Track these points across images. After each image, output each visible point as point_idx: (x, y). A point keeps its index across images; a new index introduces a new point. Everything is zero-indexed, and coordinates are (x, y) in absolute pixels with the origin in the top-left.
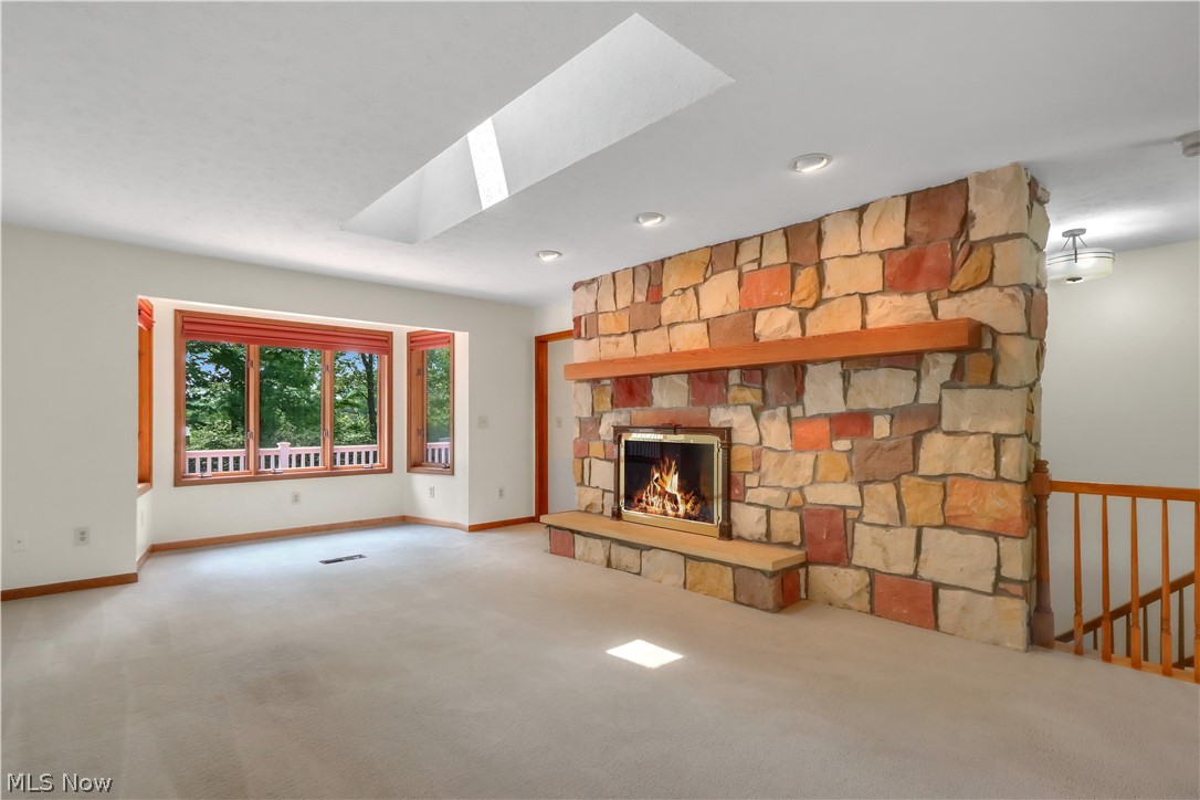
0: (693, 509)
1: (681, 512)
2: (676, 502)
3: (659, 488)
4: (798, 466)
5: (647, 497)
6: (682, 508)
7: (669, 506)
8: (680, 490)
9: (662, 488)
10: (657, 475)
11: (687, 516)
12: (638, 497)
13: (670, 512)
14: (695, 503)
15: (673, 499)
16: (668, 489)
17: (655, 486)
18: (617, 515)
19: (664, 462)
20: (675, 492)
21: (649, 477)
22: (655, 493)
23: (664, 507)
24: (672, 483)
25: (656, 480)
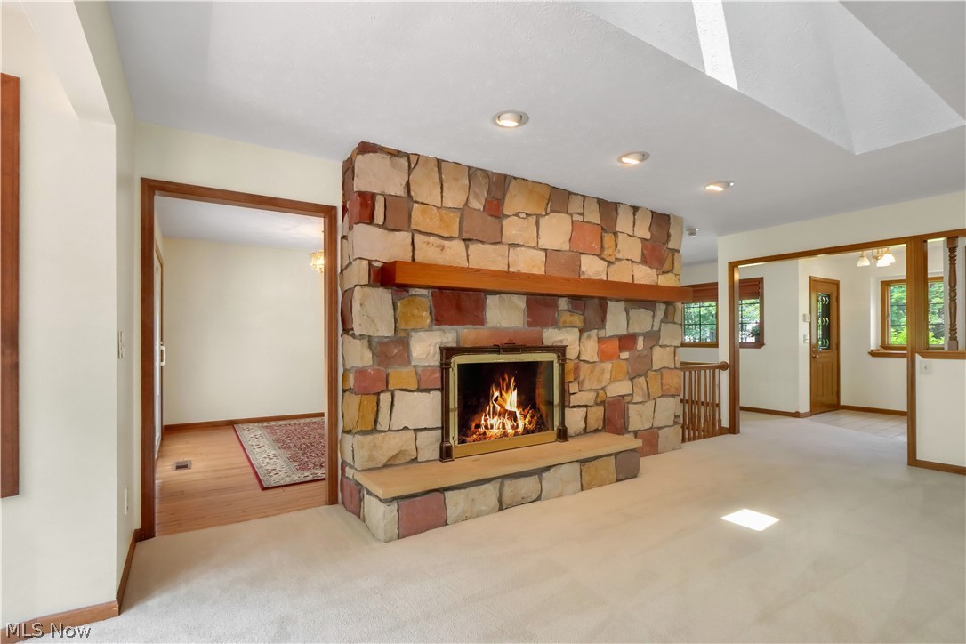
0: (530, 423)
1: (520, 429)
2: (516, 420)
3: (498, 408)
4: (603, 372)
5: (486, 420)
6: (521, 423)
7: (508, 423)
8: (518, 407)
9: (502, 407)
10: (496, 394)
11: (527, 431)
12: (477, 422)
13: (510, 431)
14: (532, 417)
15: (513, 416)
16: (508, 407)
17: (494, 407)
18: (446, 454)
19: (504, 379)
20: (514, 409)
21: (488, 397)
22: (494, 413)
23: (504, 427)
24: (511, 400)
25: (496, 400)
